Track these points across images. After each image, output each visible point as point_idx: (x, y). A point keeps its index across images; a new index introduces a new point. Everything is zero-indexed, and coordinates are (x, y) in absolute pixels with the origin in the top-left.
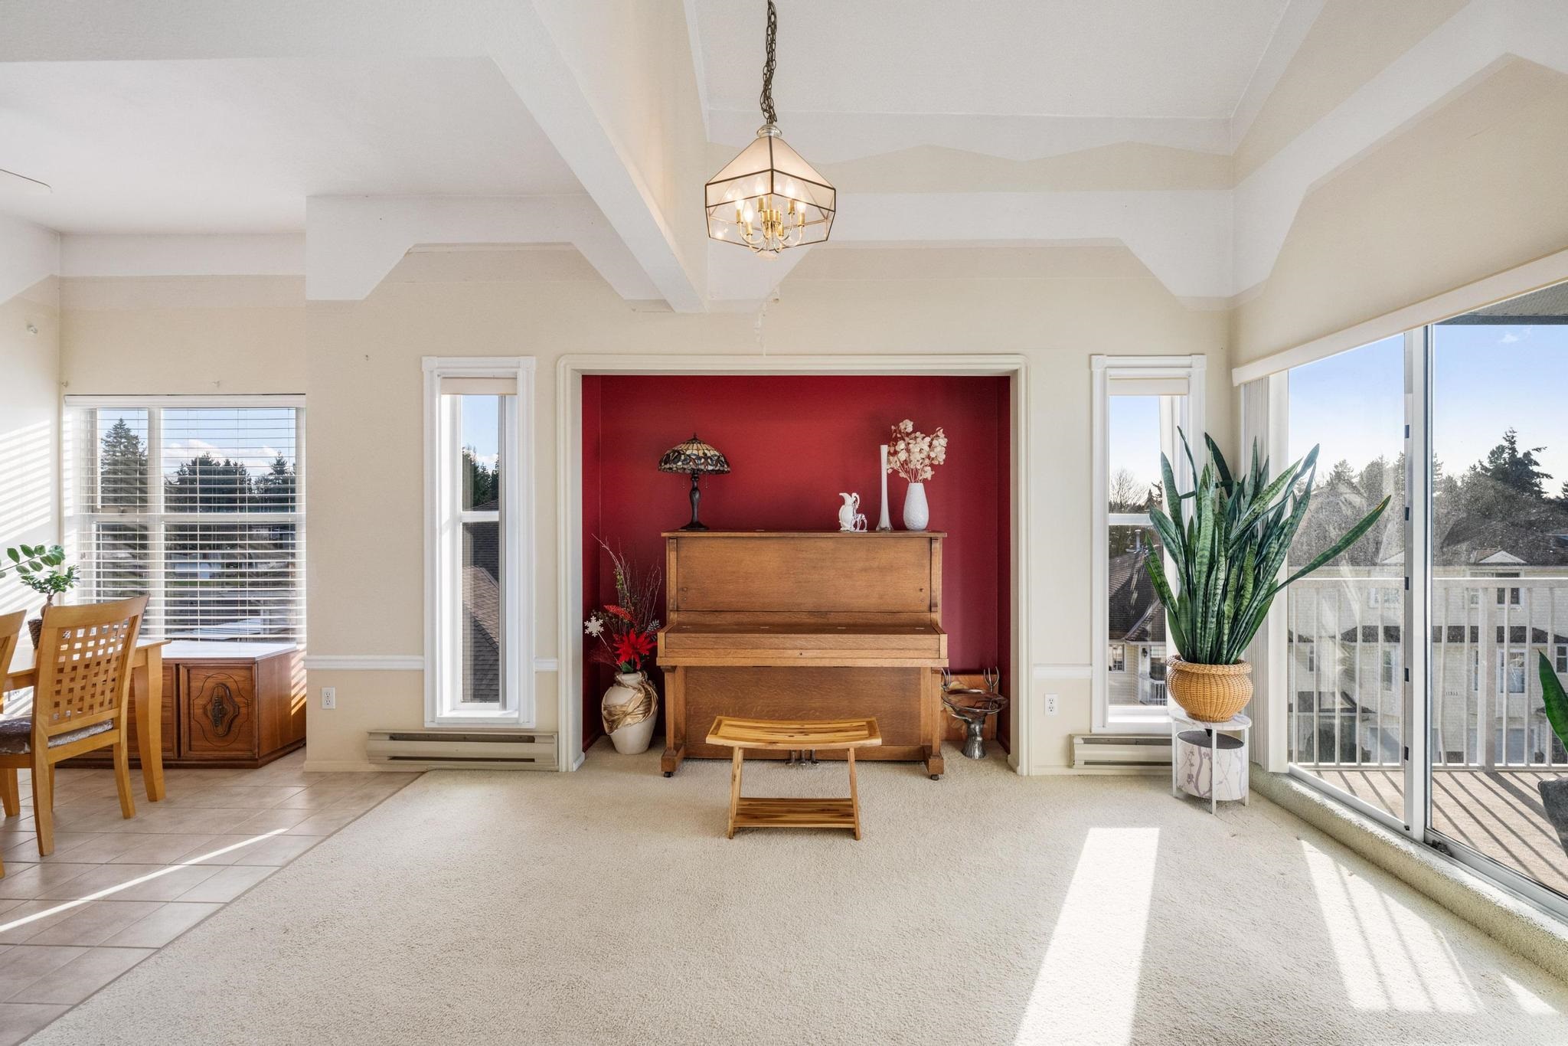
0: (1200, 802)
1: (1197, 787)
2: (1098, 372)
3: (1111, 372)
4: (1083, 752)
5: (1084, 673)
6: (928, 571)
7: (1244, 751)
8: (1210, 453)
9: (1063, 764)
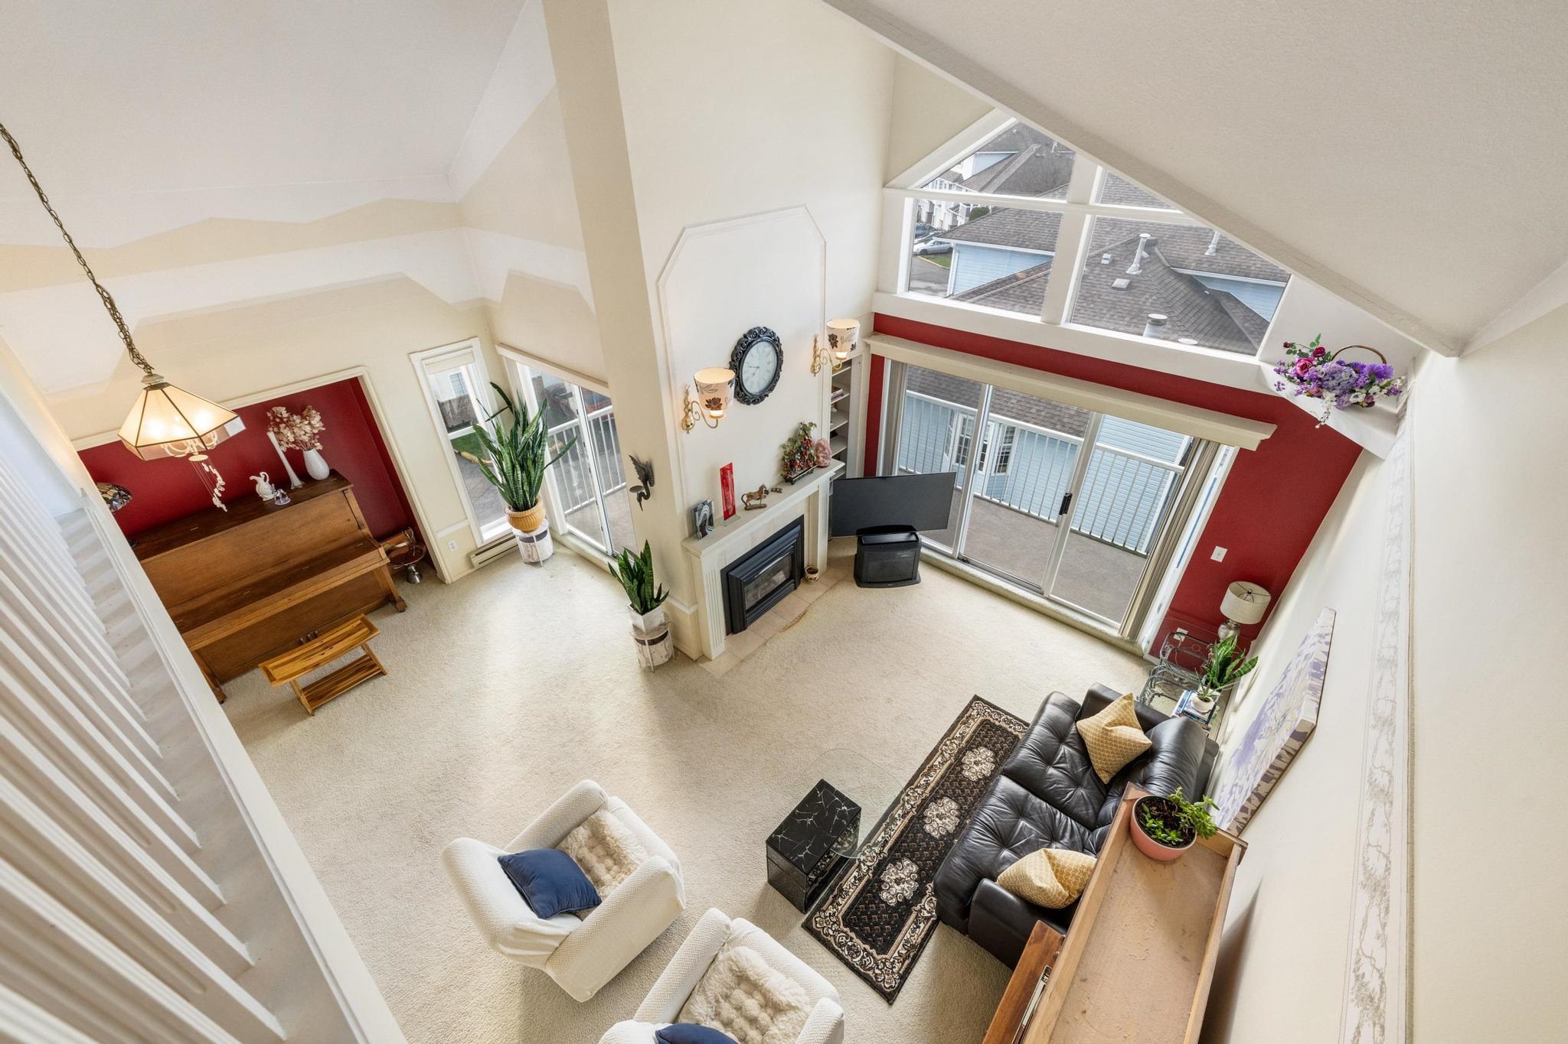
0: (536, 564)
1: (533, 558)
2: (417, 365)
3: (423, 361)
4: (476, 560)
5: (464, 524)
6: (348, 508)
7: (548, 535)
8: (496, 390)
9: (468, 568)
